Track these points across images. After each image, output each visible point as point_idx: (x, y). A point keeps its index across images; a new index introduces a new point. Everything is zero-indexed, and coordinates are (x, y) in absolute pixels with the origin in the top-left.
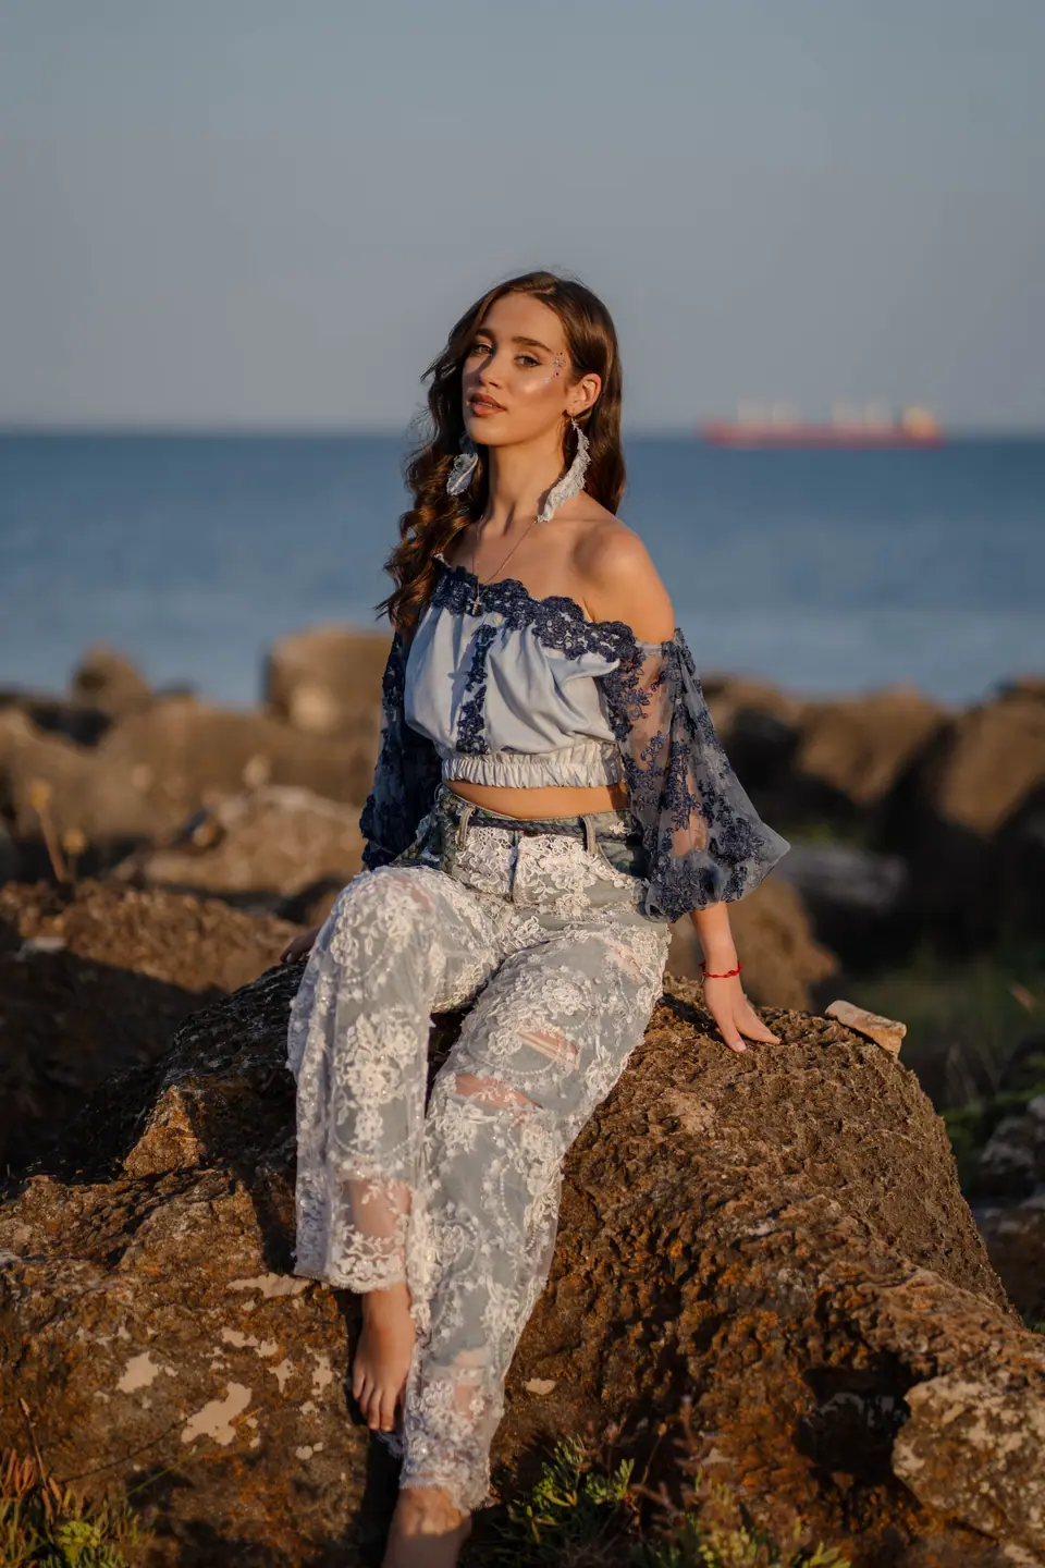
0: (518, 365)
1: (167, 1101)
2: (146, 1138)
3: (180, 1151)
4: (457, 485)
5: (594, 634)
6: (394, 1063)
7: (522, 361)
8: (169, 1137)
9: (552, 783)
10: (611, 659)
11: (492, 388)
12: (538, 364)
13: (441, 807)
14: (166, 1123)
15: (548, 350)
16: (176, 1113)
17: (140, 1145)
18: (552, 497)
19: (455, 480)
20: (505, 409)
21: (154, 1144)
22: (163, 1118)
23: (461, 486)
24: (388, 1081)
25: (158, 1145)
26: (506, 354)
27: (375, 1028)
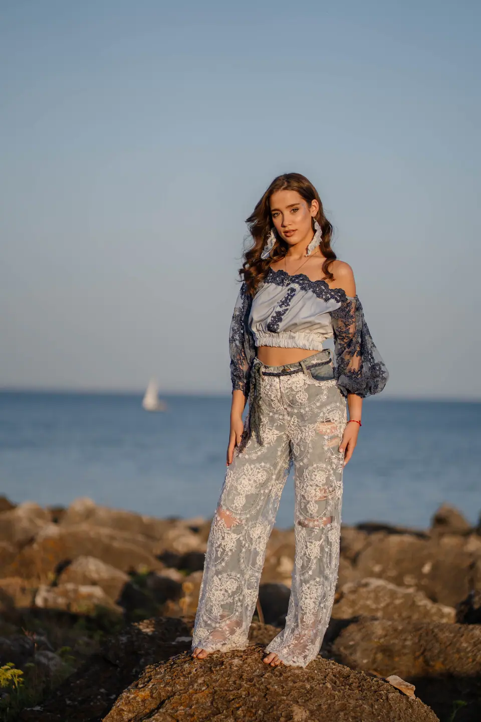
0: (292, 214)
1: (121, 699)
2: (112, 711)
3: (122, 717)
4: (265, 255)
5: (332, 293)
6: (226, 591)
7: (292, 211)
8: (119, 711)
9: (296, 346)
10: (338, 302)
11: (289, 226)
12: (298, 209)
13: (255, 368)
14: (118, 706)
15: (299, 204)
16: (123, 703)
17: (109, 714)
18: (309, 248)
19: (264, 254)
20: (297, 230)
21: (114, 714)
22: (118, 704)
23: (266, 256)
24: (225, 597)
25: (115, 714)
26: (287, 213)
27: (220, 579)
